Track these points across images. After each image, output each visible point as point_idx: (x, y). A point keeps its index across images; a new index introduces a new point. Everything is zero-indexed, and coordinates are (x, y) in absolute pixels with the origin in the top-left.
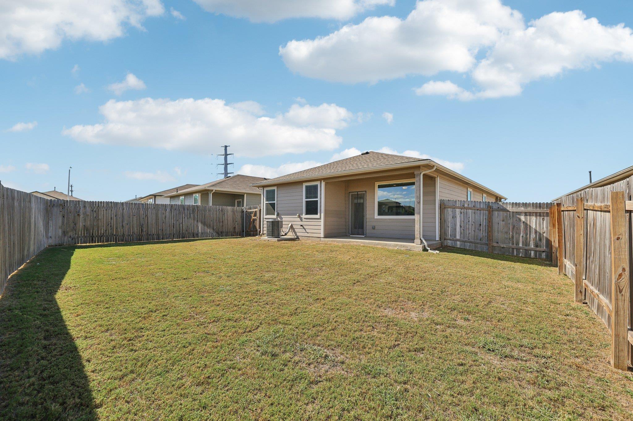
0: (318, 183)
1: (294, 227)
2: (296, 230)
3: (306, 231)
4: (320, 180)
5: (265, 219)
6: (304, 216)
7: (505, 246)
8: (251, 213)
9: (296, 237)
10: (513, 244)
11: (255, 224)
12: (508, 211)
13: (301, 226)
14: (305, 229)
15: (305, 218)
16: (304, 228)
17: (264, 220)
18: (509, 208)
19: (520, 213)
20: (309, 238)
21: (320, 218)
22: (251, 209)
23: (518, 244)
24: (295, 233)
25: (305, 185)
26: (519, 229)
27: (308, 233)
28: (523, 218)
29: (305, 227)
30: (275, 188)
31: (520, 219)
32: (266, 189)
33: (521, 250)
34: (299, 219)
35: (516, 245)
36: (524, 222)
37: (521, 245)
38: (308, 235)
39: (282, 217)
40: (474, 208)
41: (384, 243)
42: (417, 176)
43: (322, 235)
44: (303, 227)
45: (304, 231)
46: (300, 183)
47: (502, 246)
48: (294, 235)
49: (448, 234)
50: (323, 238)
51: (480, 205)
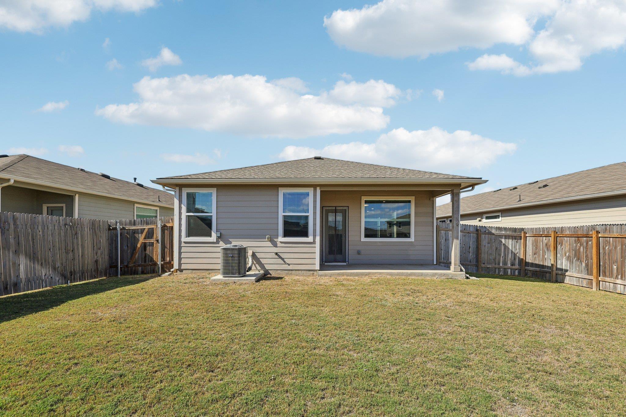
0: (311, 191)
1: (258, 255)
2: (263, 261)
3: (284, 262)
4: (314, 186)
5: (185, 243)
6: (281, 239)
7: (490, 266)
8: (135, 232)
9: (262, 272)
10: (495, 264)
11: (147, 252)
12: (493, 234)
13: (276, 254)
14: (283, 259)
15: (281, 242)
16: (280, 257)
17: (183, 244)
18: (493, 231)
19: (501, 236)
20: (290, 272)
21: (314, 242)
22: (134, 224)
23: (499, 264)
24: (262, 266)
25: (282, 191)
26: (500, 250)
27: (289, 265)
28: (503, 240)
29: (282, 255)
30: (214, 191)
31: (502, 242)
32: (185, 191)
33: (501, 269)
34: (269, 244)
35: (498, 265)
36: (504, 244)
37: (501, 265)
38: (290, 267)
39: (230, 240)
40: (465, 231)
41: (419, 273)
42: (456, 195)
43: (317, 267)
44: (278, 256)
45: (280, 261)
46: (274, 187)
47: (488, 267)
48: (259, 268)
49: (442, 258)
50: (319, 270)
51: (470, 228)
